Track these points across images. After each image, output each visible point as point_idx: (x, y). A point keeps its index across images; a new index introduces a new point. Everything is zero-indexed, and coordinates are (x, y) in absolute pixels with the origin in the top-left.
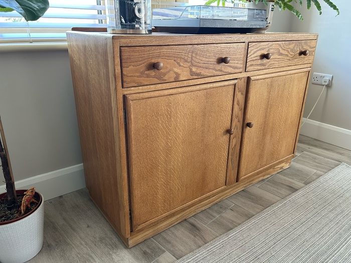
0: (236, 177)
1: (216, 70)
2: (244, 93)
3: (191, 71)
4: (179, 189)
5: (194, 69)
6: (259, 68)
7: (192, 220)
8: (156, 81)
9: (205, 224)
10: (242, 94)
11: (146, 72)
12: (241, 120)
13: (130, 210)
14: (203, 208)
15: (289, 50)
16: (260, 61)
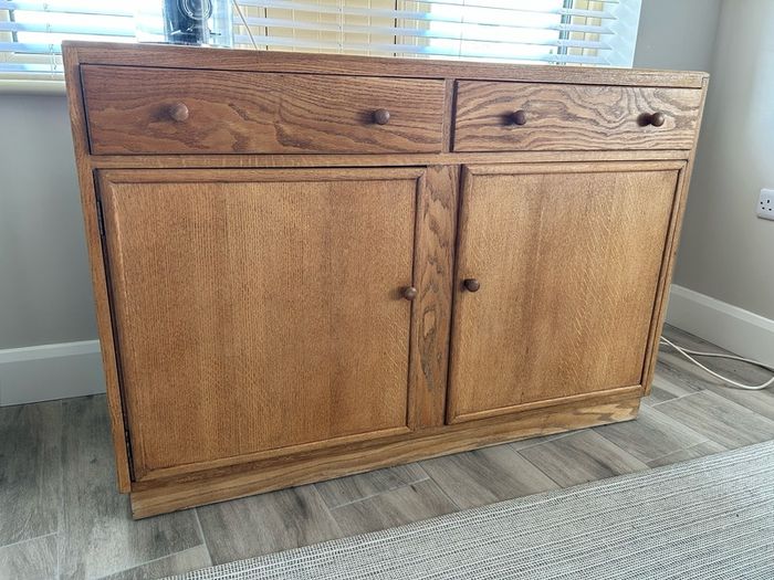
0: (442, 411)
1: (359, 140)
2: (453, 203)
3: (280, 133)
4: (261, 409)
5: (288, 130)
6: (498, 145)
7: (304, 493)
8: (182, 147)
9: (330, 505)
10: (445, 206)
11: (151, 125)
12: (448, 270)
13: (127, 430)
14: (347, 472)
15: (600, 108)
16: (498, 128)
